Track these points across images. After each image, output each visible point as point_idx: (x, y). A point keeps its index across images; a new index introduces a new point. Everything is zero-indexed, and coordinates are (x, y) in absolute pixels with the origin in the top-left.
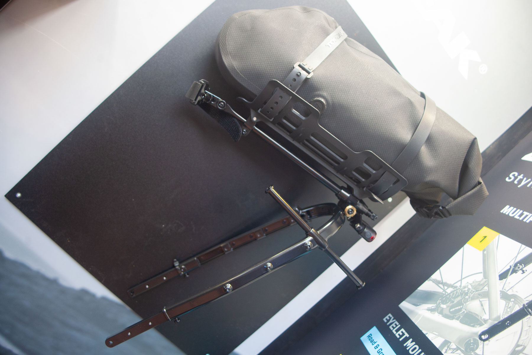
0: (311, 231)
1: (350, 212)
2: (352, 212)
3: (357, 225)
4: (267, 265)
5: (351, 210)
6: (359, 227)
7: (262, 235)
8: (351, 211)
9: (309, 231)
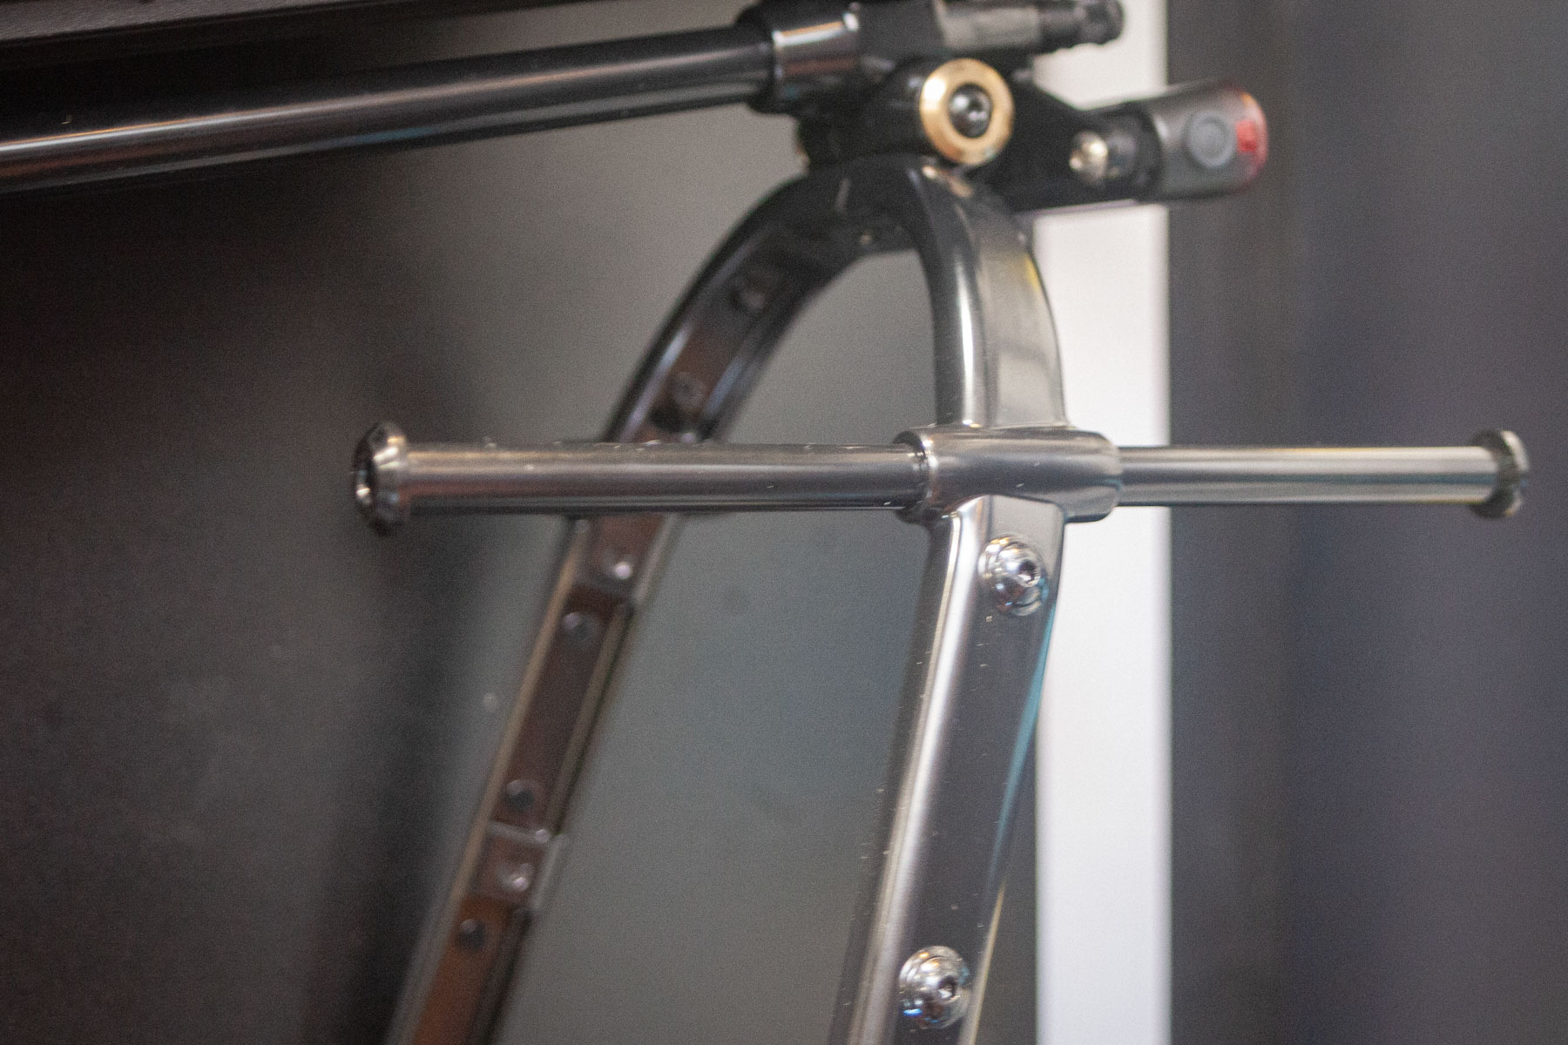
0: (933, 462)
1: (974, 116)
2: (982, 99)
3: (1085, 156)
4: (911, 992)
5: (961, 102)
6: (1112, 156)
7: (533, 857)
8: (975, 106)
9: (924, 476)
